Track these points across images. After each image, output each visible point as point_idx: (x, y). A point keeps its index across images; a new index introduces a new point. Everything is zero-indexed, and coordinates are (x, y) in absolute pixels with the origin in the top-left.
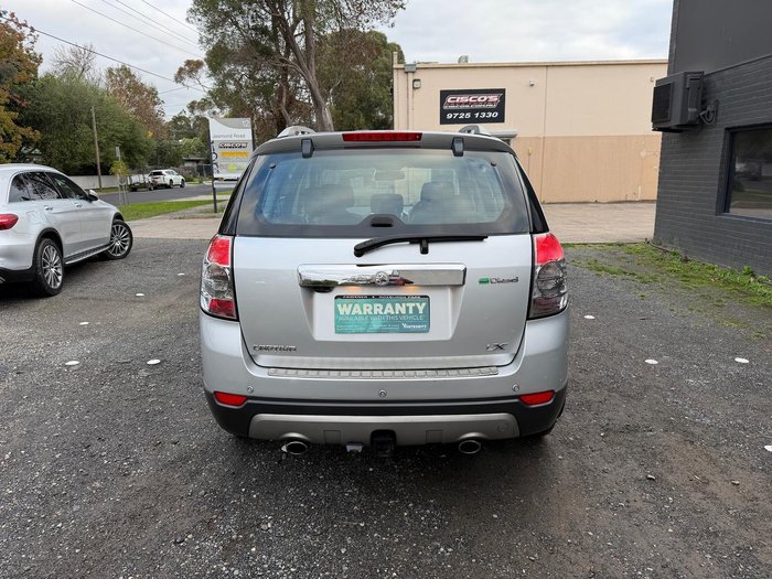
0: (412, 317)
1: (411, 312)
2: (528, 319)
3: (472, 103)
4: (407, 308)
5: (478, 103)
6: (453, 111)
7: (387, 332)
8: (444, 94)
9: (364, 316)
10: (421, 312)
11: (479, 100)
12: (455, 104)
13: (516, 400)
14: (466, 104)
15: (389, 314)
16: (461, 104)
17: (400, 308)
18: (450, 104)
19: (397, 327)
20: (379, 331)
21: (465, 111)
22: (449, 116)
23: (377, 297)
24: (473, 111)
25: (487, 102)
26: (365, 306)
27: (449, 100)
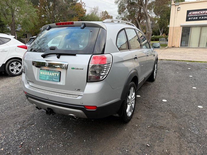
0: (55, 77)
1: (55, 76)
2: (87, 82)
3: (199, 14)
4: (55, 74)
5: (201, 14)
6: (191, 17)
7: (50, 80)
8: (188, 12)
9: (45, 75)
10: (58, 76)
11: (201, 13)
12: (192, 15)
13: (83, 107)
14: (196, 14)
15: (50, 75)
16: (194, 14)
17: (53, 74)
18: (190, 15)
19: (52, 79)
20: (48, 80)
21: (196, 17)
22: (190, 19)
23: (48, 70)
24: (198, 17)
25: (204, 13)
26: (46, 72)
27: (190, 13)
